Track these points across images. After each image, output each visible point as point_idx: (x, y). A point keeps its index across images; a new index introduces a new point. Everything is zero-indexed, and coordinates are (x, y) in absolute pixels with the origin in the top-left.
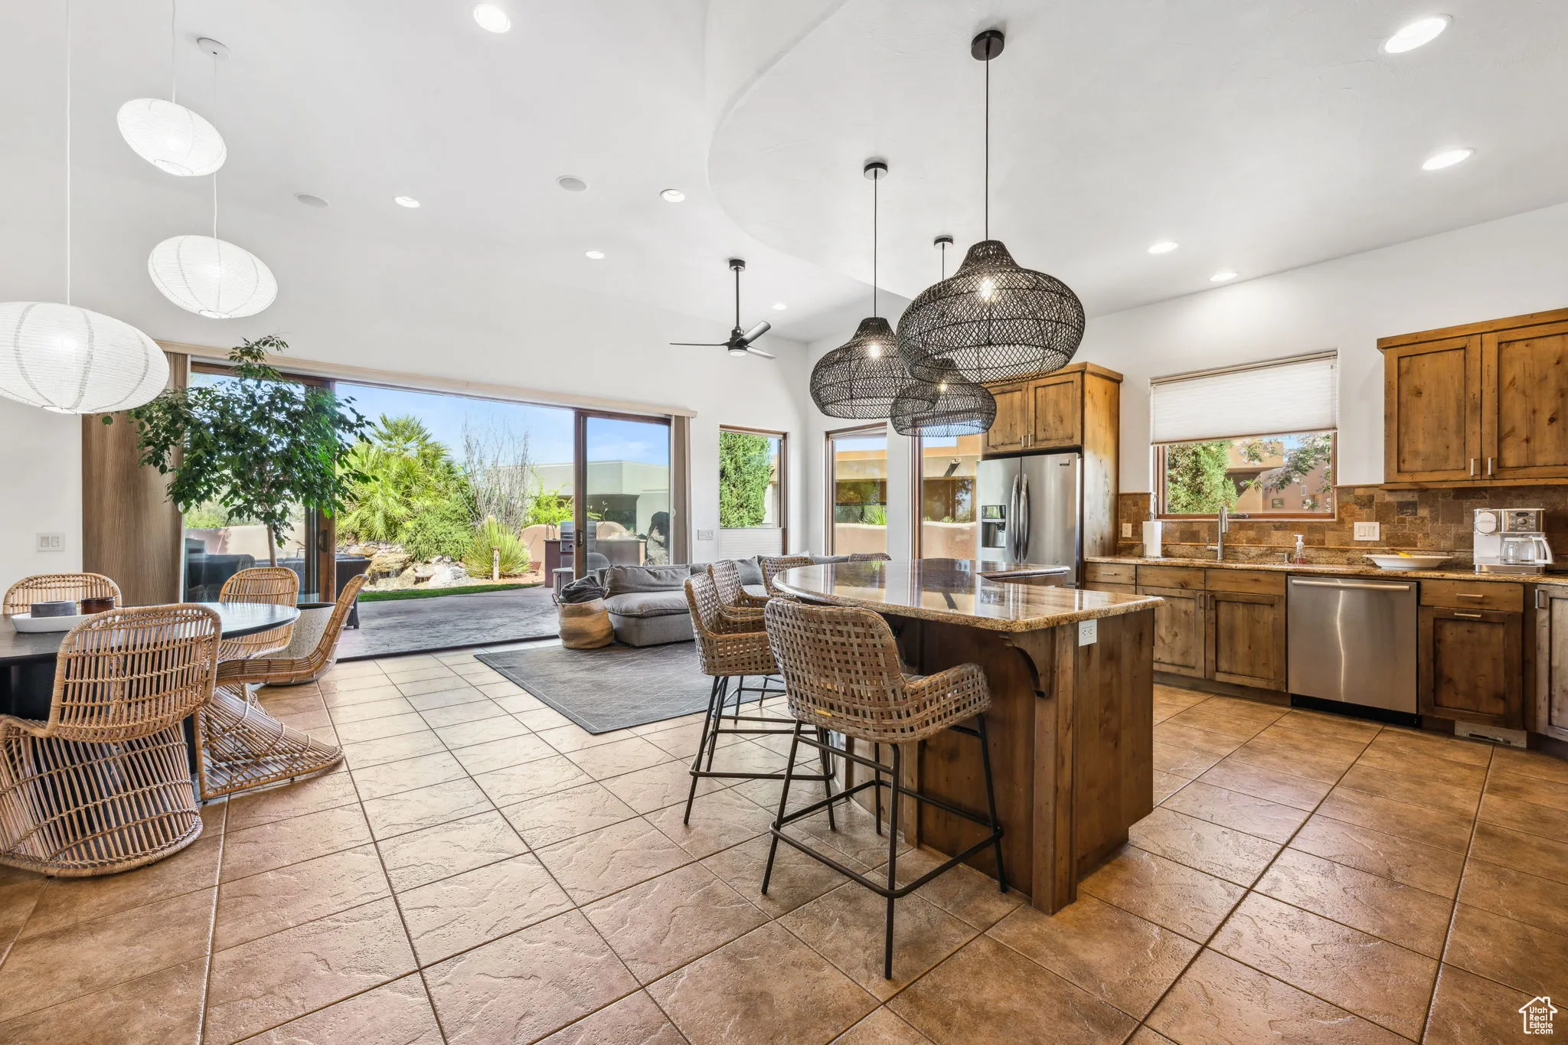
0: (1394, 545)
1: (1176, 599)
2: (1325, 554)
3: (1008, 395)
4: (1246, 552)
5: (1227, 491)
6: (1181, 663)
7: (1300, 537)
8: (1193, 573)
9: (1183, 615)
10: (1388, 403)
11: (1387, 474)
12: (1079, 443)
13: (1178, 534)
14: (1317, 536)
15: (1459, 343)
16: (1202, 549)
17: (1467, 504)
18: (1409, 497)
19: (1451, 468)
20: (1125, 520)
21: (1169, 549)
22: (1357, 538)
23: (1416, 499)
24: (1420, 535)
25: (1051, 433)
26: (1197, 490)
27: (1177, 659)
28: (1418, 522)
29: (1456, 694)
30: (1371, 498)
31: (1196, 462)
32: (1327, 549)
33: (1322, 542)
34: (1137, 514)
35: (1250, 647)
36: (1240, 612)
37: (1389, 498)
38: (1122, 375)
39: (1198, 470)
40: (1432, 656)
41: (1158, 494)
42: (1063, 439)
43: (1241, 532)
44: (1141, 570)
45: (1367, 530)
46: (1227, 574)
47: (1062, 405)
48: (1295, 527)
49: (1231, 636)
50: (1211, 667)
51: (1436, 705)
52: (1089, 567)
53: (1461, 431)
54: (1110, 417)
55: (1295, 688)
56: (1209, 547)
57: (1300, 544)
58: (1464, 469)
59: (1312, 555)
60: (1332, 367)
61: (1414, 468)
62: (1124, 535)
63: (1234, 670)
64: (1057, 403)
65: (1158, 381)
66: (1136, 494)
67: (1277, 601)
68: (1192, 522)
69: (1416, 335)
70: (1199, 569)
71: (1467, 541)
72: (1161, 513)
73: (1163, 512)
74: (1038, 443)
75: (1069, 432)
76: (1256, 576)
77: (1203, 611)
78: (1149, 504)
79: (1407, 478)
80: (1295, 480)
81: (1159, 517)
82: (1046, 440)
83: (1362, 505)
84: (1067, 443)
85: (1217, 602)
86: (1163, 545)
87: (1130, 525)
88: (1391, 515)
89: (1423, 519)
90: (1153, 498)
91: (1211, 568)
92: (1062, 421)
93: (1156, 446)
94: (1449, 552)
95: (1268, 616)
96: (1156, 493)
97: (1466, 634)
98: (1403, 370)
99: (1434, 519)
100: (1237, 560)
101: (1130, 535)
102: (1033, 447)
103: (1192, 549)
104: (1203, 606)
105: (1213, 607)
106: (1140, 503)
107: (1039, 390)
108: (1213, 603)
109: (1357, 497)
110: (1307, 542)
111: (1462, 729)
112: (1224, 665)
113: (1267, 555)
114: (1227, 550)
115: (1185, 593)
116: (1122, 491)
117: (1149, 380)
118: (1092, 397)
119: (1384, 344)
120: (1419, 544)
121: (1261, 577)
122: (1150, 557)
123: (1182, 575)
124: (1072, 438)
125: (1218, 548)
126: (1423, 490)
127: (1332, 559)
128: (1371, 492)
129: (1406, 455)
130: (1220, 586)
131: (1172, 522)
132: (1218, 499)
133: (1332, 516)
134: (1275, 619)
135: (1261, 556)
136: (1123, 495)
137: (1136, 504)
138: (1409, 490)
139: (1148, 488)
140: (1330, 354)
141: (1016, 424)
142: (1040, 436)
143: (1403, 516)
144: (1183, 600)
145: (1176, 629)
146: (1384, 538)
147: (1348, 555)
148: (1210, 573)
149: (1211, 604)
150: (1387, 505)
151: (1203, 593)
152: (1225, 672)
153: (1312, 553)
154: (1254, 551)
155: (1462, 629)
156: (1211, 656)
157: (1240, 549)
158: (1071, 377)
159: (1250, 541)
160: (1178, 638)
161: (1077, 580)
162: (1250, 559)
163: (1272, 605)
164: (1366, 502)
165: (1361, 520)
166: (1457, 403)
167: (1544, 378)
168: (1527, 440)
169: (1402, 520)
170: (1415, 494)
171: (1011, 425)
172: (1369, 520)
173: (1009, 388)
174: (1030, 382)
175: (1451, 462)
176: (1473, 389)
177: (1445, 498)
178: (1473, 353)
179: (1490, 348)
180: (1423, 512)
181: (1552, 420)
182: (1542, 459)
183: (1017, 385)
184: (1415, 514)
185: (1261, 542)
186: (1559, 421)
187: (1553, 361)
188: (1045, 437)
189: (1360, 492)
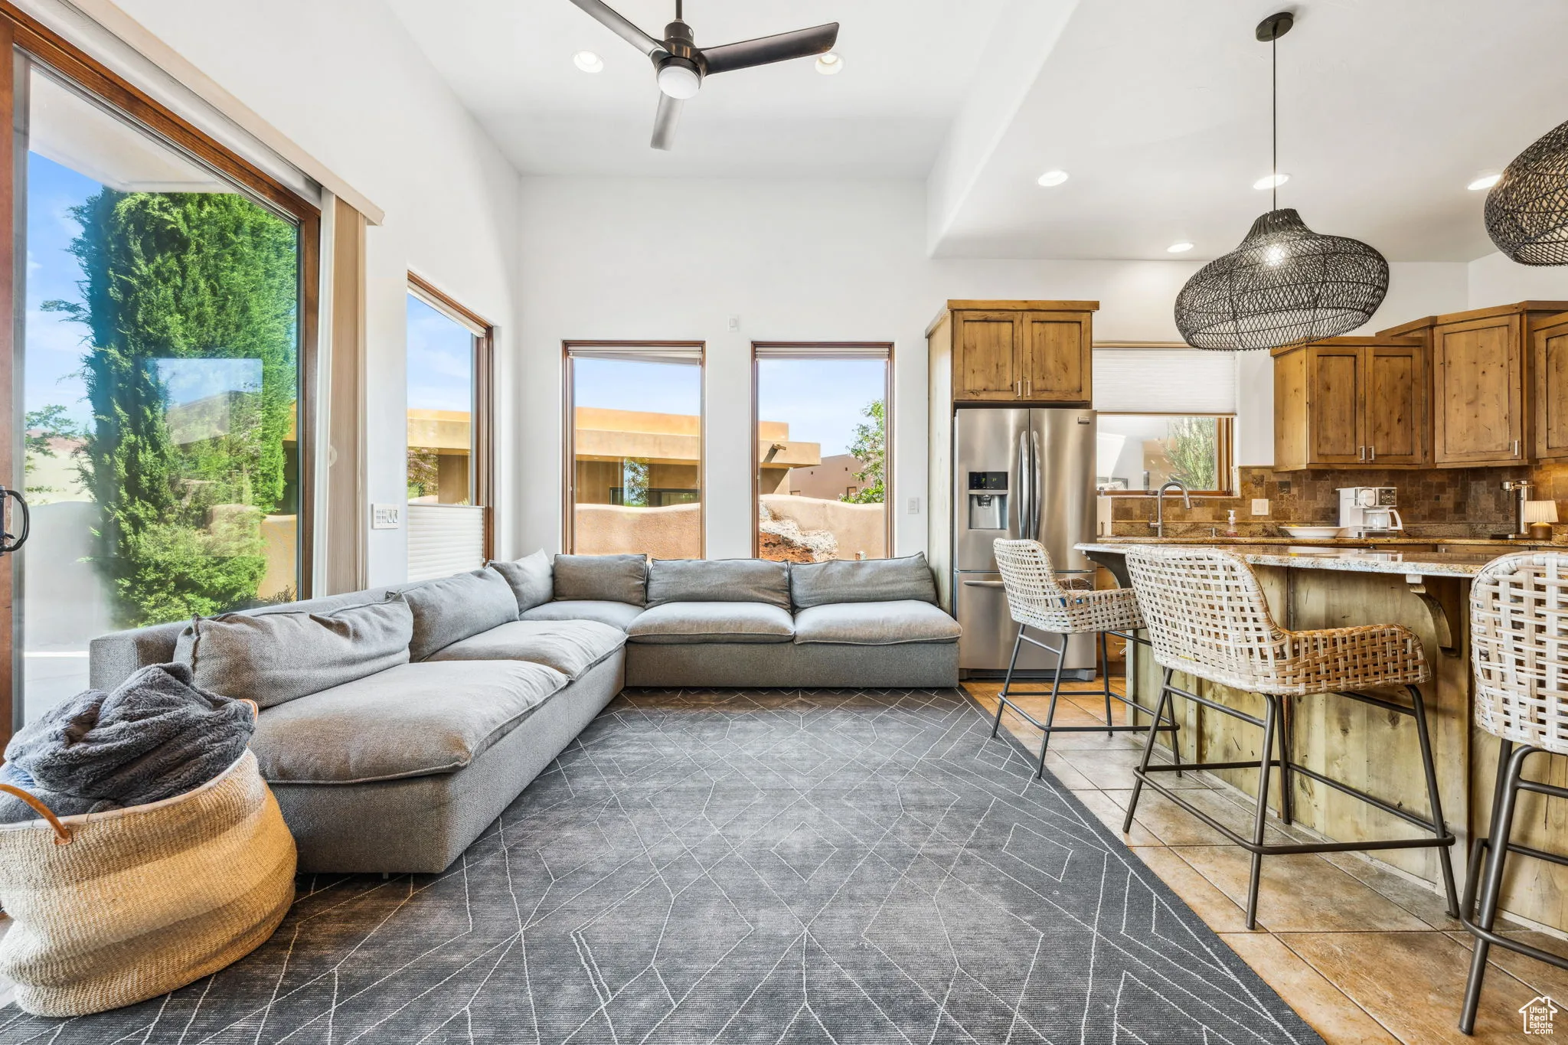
0: (1277, 519)
4: (1174, 527)
13: (1112, 512)
15: (1349, 350)
16: (1136, 526)
17: (1335, 483)
18: (1287, 478)
22: (1254, 513)
23: (1290, 480)
24: (1292, 510)
25: (1052, 383)
28: (1291, 498)
30: (1264, 477)
37: (1274, 479)
42: (1068, 392)
43: (1168, 508)
45: (1260, 506)
47: (1067, 349)
53: (1354, 422)
56: (1152, 524)
64: (1060, 346)
68: (1125, 499)
74: (1034, 393)
79: (1322, 460)
82: (1046, 390)
83: (1257, 485)
84: (1072, 398)
86: (1111, 523)
88: (1276, 492)
89: (1294, 496)
92: (1066, 369)
98: (1320, 367)
99: (1301, 497)
103: (1128, 527)
107: (1036, 326)
109: (1254, 477)
119: (1311, 343)
120: (1292, 518)
124: (1078, 391)
125: (1159, 524)
128: (1262, 472)
135: (1187, 531)
138: (1287, 472)
141: (1004, 366)
142: (1038, 384)
143: (1283, 494)
146: (1271, 512)
147: (1251, 528)
150: (1271, 484)
164: (1259, 481)
165: (1256, 497)
166: (1351, 401)
167: (1395, 388)
168: (1387, 434)
169: (1282, 498)
170: (1290, 476)
171: (997, 365)
172: (1261, 497)
173: (995, 315)
174: (1026, 313)
175: (1347, 448)
176: (1361, 390)
177: (1307, 478)
178: (1361, 361)
179: (1370, 358)
180: (1295, 491)
181: (1399, 420)
182: (1396, 450)
183: (1006, 314)
184: (1289, 492)
185: (1184, 518)
186: (1403, 421)
187: (1399, 376)
188: (1044, 387)
189: (1255, 472)
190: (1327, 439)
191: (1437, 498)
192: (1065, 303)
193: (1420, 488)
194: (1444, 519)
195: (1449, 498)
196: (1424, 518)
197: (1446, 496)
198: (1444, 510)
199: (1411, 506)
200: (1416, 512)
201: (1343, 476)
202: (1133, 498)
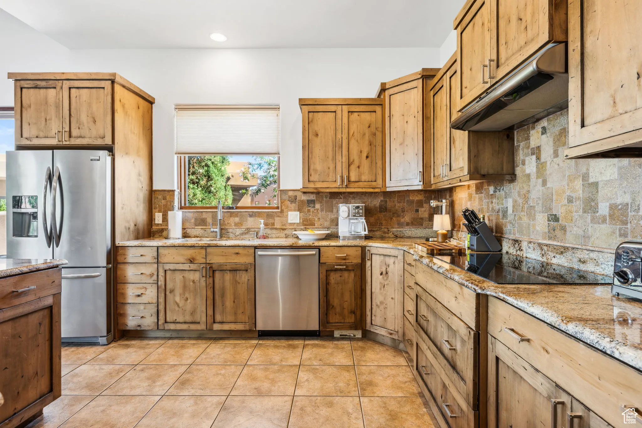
0: (306, 225)
1: (187, 272)
2: (274, 231)
3: (42, 91)
4: (234, 232)
5: (227, 193)
6: (191, 321)
7: (262, 221)
8: (197, 251)
9: (191, 283)
10: (303, 138)
11: (304, 183)
12: (110, 142)
13: (193, 221)
14: (271, 221)
15: (333, 108)
16: (208, 230)
17: (334, 201)
18: (312, 197)
19: (330, 180)
20: (157, 210)
21: (188, 232)
22: (289, 221)
23: (314, 198)
24: (316, 219)
25: (85, 132)
26: (207, 190)
27: (188, 318)
28: (316, 211)
29: (336, 314)
30: (296, 197)
31: (207, 171)
32: (276, 229)
33: (273, 224)
34: (165, 206)
35: (234, 302)
36: (228, 277)
37: (305, 198)
38: (154, 99)
39: (209, 177)
40: (325, 294)
41: (181, 191)
42: (96, 138)
44: (161, 250)
45: (294, 217)
46: (221, 250)
47: (94, 107)
48: (259, 215)
49: (223, 296)
50: (210, 320)
51: (327, 323)
52: (121, 251)
53: (334, 159)
54: (143, 130)
55: (260, 326)
56: (212, 230)
57: (262, 226)
58: (336, 181)
59: (269, 233)
60: (277, 115)
61: (315, 180)
62: (156, 222)
63: (225, 320)
64: (90, 105)
65: (180, 108)
66: (165, 191)
67: (249, 267)
68: (202, 212)
69: (315, 100)
70: (202, 247)
71: (335, 222)
72: (183, 205)
73: (185, 204)
74: (72, 139)
75: (101, 132)
76: (237, 250)
77: (204, 279)
78: (174, 199)
79: (312, 185)
80: (262, 191)
81: (181, 208)
82: (80, 137)
83: (292, 202)
84: (99, 142)
85: (214, 271)
86: (184, 229)
87: (161, 214)
88: (305, 207)
89: (317, 210)
90: (176, 193)
91: (209, 246)
92: (95, 122)
93: (179, 155)
94: (328, 228)
95: (244, 278)
96: (179, 190)
97: (339, 278)
98: (310, 120)
99: (322, 210)
100: (229, 238)
101: (161, 222)
102: (68, 143)
103: (202, 231)
104: (204, 275)
105: (211, 275)
106: (168, 197)
107: (73, 91)
108: (211, 272)
109: (290, 197)
110: (266, 224)
111: (337, 334)
112: (218, 318)
113: (245, 233)
114: (223, 231)
115: (193, 266)
116: (154, 188)
117: (173, 107)
118: (123, 106)
119: (303, 103)
120: (316, 225)
121: (240, 251)
122: (174, 239)
123: (190, 253)
124: (103, 137)
125: (217, 230)
126: (318, 193)
127: (278, 235)
128: (295, 193)
129: (312, 172)
130: (216, 259)
131: (189, 212)
132: (222, 197)
133: (278, 208)
134: (248, 280)
135: (242, 234)
136: (156, 191)
137: (164, 198)
138: (312, 193)
139: (173, 186)
140: (276, 108)
141: (50, 119)
142: (75, 133)
143: (310, 208)
144: (191, 272)
145: (187, 295)
146: (301, 221)
147: (286, 232)
148: (209, 250)
149: (210, 273)
150: (302, 201)
151: (204, 265)
152: (219, 323)
153: (269, 231)
154: (238, 232)
155: (338, 274)
156: (210, 312)
157: (230, 230)
158: (102, 84)
159: (236, 224)
160: (188, 301)
161: (108, 263)
162: (236, 237)
163: (247, 270)
164: (293, 200)
165: (291, 210)
166: (333, 143)
167: (364, 134)
168: (359, 167)
169: (309, 211)
170: (315, 195)
171: (46, 119)
172: (295, 210)
173: (43, 84)
174: (65, 82)
175: (330, 177)
176: (339, 136)
177: (326, 198)
178: (339, 116)
179: (345, 114)
180: (318, 206)
181: (367, 157)
182: (364, 178)
183: (51, 82)
184: (314, 207)
185: (242, 225)
186: (370, 158)
187: (368, 125)
188: (79, 135)
189: (291, 193)
190: (315, 170)
191: (417, 211)
192: (91, 74)
193: (405, 204)
194: (422, 225)
195: (425, 211)
196: (408, 224)
197: (423, 209)
198: (422, 219)
199: (398, 216)
200: (402, 220)
201: (351, 196)
202: (206, 212)
